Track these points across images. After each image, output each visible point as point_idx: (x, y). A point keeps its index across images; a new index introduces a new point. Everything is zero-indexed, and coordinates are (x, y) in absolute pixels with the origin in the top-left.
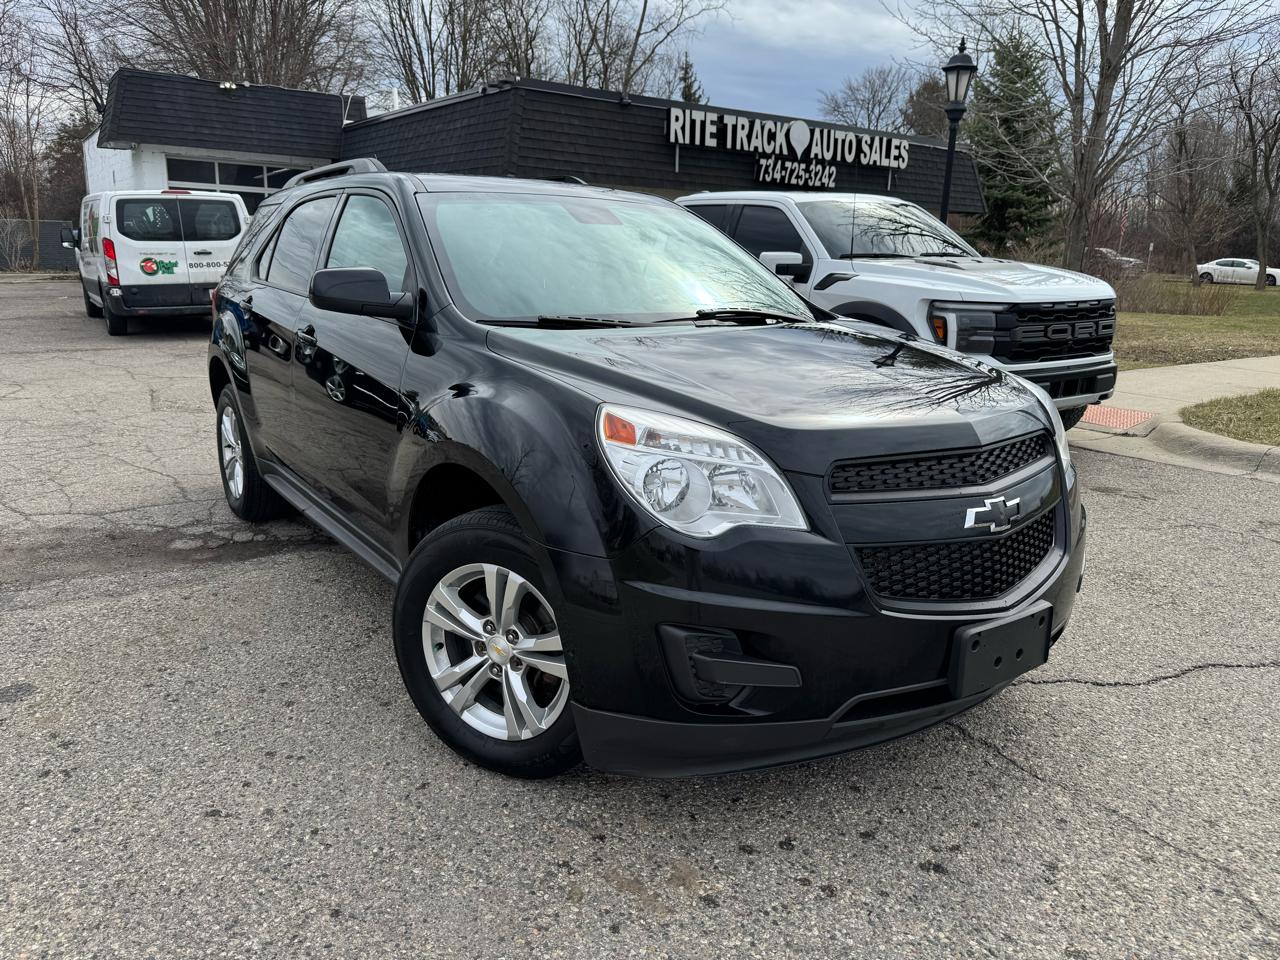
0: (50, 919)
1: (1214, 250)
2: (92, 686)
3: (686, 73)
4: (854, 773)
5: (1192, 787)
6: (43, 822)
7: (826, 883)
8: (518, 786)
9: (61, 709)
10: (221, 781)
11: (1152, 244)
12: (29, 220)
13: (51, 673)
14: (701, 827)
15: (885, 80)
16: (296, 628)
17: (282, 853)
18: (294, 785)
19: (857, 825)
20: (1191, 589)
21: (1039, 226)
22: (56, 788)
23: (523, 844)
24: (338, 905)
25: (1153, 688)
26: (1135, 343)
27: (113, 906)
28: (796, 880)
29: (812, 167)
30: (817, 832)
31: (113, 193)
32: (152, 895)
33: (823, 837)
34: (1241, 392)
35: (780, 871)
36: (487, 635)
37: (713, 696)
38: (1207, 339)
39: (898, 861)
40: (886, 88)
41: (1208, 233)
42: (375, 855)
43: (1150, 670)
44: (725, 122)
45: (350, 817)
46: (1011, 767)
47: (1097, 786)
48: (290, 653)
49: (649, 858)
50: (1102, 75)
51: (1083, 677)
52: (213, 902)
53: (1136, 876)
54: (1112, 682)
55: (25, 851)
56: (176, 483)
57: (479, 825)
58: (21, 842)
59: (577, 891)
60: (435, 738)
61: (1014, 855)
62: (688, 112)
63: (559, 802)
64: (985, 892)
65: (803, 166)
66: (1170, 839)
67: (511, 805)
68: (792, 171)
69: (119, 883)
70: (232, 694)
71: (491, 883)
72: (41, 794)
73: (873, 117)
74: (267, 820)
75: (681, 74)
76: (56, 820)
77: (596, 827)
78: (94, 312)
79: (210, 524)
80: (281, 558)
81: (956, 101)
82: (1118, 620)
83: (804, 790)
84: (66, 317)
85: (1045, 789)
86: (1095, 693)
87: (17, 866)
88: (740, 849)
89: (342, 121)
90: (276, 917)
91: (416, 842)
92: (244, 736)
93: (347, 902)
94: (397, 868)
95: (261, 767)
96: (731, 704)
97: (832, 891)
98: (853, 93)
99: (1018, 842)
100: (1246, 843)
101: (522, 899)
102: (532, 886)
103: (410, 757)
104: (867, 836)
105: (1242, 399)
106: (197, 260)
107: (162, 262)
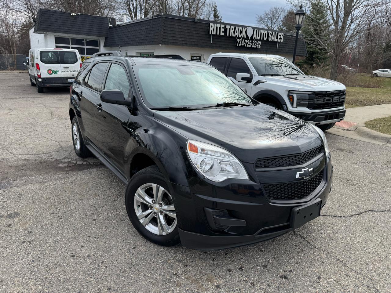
0: (27, 290)
1: (378, 66)
2: (36, 213)
3: (215, 9)
4: (261, 245)
5: (362, 252)
6: (23, 258)
7: (252, 282)
8: (162, 249)
9: (27, 221)
10: (75, 246)
11: (359, 64)
12: (13, 54)
13: (24, 209)
14: (216, 263)
15: (277, 11)
16: (96, 195)
17: (93, 269)
18: (96, 247)
19: (262, 263)
20: (365, 184)
21: (324, 60)
22: (27, 247)
23: (163, 267)
24: (110, 286)
25: (352, 218)
26: (352, 98)
27: (44, 286)
28: (243, 280)
29: (254, 41)
30: (250, 265)
31: (39, 49)
32: (56, 282)
33: (252, 266)
34: (384, 116)
35: (239, 278)
36: (153, 204)
37: (220, 228)
38: (374, 97)
39: (274, 275)
40: (277, 14)
41: (377, 61)
42: (120, 270)
43: (351, 212)
44: (227, 27)
45: (113, 258)
46: (308, 244)
47: (334, 251)
48: (94, 203)
49: (200, 273)
50: (344, 15)
51: (331, 214)
52: (73, 285)
53: (344, 281)
54: (340, 216)
55: (19, 268)
56: (59, 144)
57: (151, 261)
58: (17, 264)
59: (179, 283)
60: (137, 232)
61: (308, 273)
62: (215, 24)
63: (174, 254)
64: (299, 286)
65: (251, 41)
66: (354, 269)
67: (160, 254)
68: (247, 43)
69: (46, 278)
70: (78, 216)
71: (154, 280)
72: (23, 249)
73: (273, 23)
74: (88, 258)
75: (213, 9)
76: (27, 257)
77: (185, 262)
78: (33, 85)
79: (70, 158)
80: (91, 170)
81: (299, 24)
82: (342, 195)
83: (246, 251)
84: (25, 86)
85: (318, 252)
86: (334, 220)
87: (16, 272)
88: (227, 270)
89: (108, 25)
90: (92, 290)
91: (132, 266)
92: (81, 231)
93: (112, 285)
94: (127, 274)
95: (87, 241)
96: (225, 230)
97: (254, 284)
98: (267, 15)
99: (309, 269)
100: (377, 271)
101: (163, 285)
102: (166, 281)
103: (130, 238)
104: (265, 266)
105: (384, 118)
106: (65, 70)
107: (54, 70)
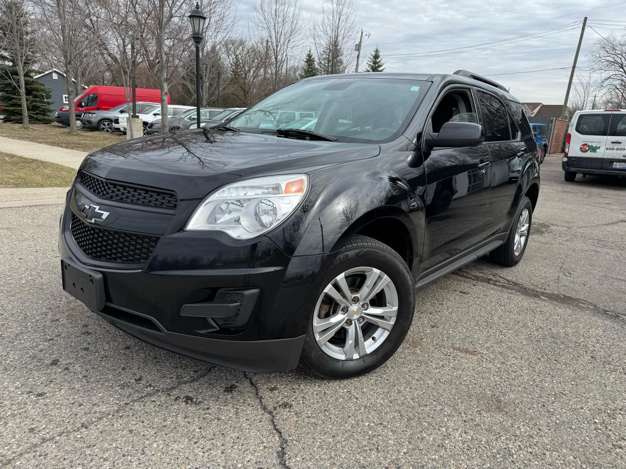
106: (612, 146)
107: (592, 146)
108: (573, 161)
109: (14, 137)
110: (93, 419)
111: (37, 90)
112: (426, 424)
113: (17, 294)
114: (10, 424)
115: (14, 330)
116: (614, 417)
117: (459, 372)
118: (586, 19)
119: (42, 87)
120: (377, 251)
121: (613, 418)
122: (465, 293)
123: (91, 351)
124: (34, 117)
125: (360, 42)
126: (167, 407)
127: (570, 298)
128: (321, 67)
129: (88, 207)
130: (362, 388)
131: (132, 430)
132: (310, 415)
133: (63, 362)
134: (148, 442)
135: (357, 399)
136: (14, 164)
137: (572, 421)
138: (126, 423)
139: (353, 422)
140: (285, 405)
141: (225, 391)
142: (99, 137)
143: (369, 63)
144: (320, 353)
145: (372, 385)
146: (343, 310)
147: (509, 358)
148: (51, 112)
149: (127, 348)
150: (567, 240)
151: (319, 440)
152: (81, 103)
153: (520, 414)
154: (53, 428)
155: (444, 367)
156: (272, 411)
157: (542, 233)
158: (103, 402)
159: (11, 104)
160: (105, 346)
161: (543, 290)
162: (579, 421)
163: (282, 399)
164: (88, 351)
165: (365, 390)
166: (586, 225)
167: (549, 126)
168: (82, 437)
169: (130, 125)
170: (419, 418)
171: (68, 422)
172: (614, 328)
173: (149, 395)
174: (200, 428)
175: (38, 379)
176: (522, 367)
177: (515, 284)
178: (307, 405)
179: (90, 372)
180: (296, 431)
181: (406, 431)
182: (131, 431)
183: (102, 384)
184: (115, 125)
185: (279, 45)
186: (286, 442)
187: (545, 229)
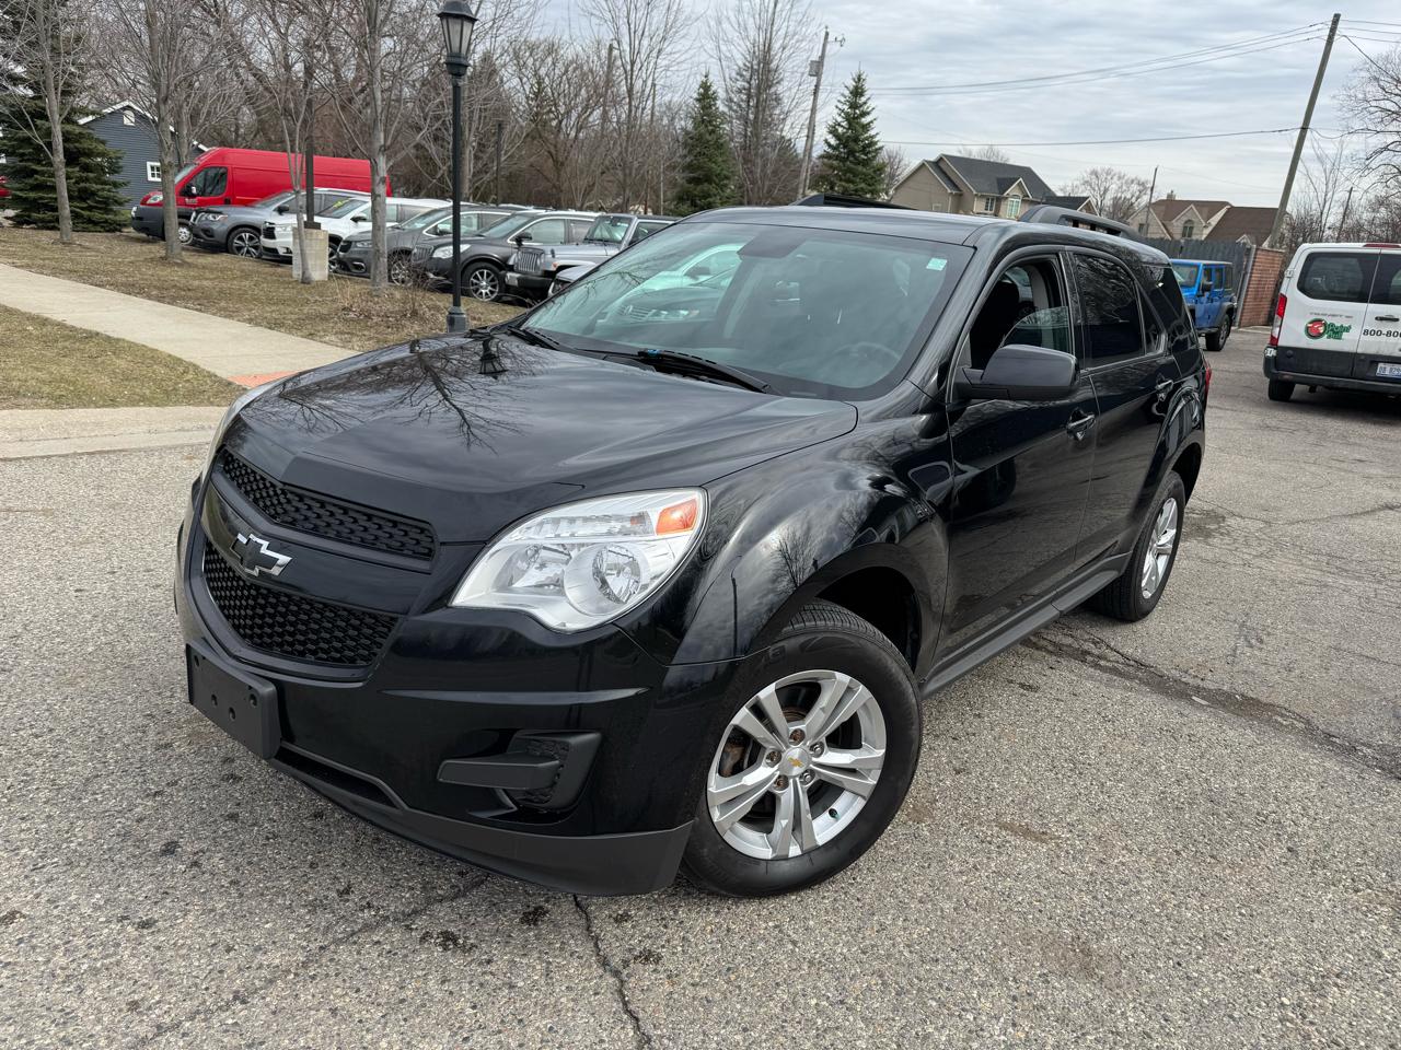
106: (1377, 326)
107: (1333, 325)
108: (1289, 357)
109: (41, 270)
110: (257, 982)
111: (90, 154)
112: (934, 1004)
113: (79, 680)
114: (89, 992)
115: (79, 768)
116: (1322, 992)
117: (1009, 882)
118: (1337, 18)
119: (101, 147)
120: (846, 637)
121: (1320, 996)
122: (1030, 688)
123: (242, 822)
124: (82, 216)
125: (822, 57)
126: (406, 956)
127: (1255, 703)
128: (730, 108)
129: (244, 541)
130: (805, 918)
131: (336, 1009)
132: (698, 980)
133: (187, 847)
134: (369, 1037)
135: (794, 943)
136: (47, 341)
137: (1235, 1000)
138: (325, 992)
139: (785, 997)
140: (647, 957)
141: (522, 921)
142: (231, 270)
143: (840, 106)
144: (720, 846)
145: (827, 912)
146: (770, 757)
147: (1116, 850)
148: (120, 204)
149: (318, 815)
150: (1261, 555)
151: (715, 1039)
152: (189, 189)
153: (1128, 983)
154: (176, 1003)
155: (977, 869)
156: (620, 968)
157: (1208, 535)
158: (274, 942)
159: (30, 185)
160: (272, 810)
161: (1199, 681)
162: (1249, 1002)
163: (640, 941)
164: (236, 821)
165: (811, 923)
166: (1306, 517)
167: (1242, 262)
168: (236, 1023)
169: (301, 246)
170: (920, 990)
171: (207, 989)
172: (1344, 778)
173: (367, 927)
174: (474, 1007)
175: (138, 886)
176: (1140, 871)
177: (1140, 664)
178: (691, 957)
179: (243, 873)
180: (668, 1015)
181: (894, 1020)
182: (334, 1011)
183: (271, 901)
184: (266, 242)
185: (638, 60)
186: (649, 1041)
187: (1216, 526)
